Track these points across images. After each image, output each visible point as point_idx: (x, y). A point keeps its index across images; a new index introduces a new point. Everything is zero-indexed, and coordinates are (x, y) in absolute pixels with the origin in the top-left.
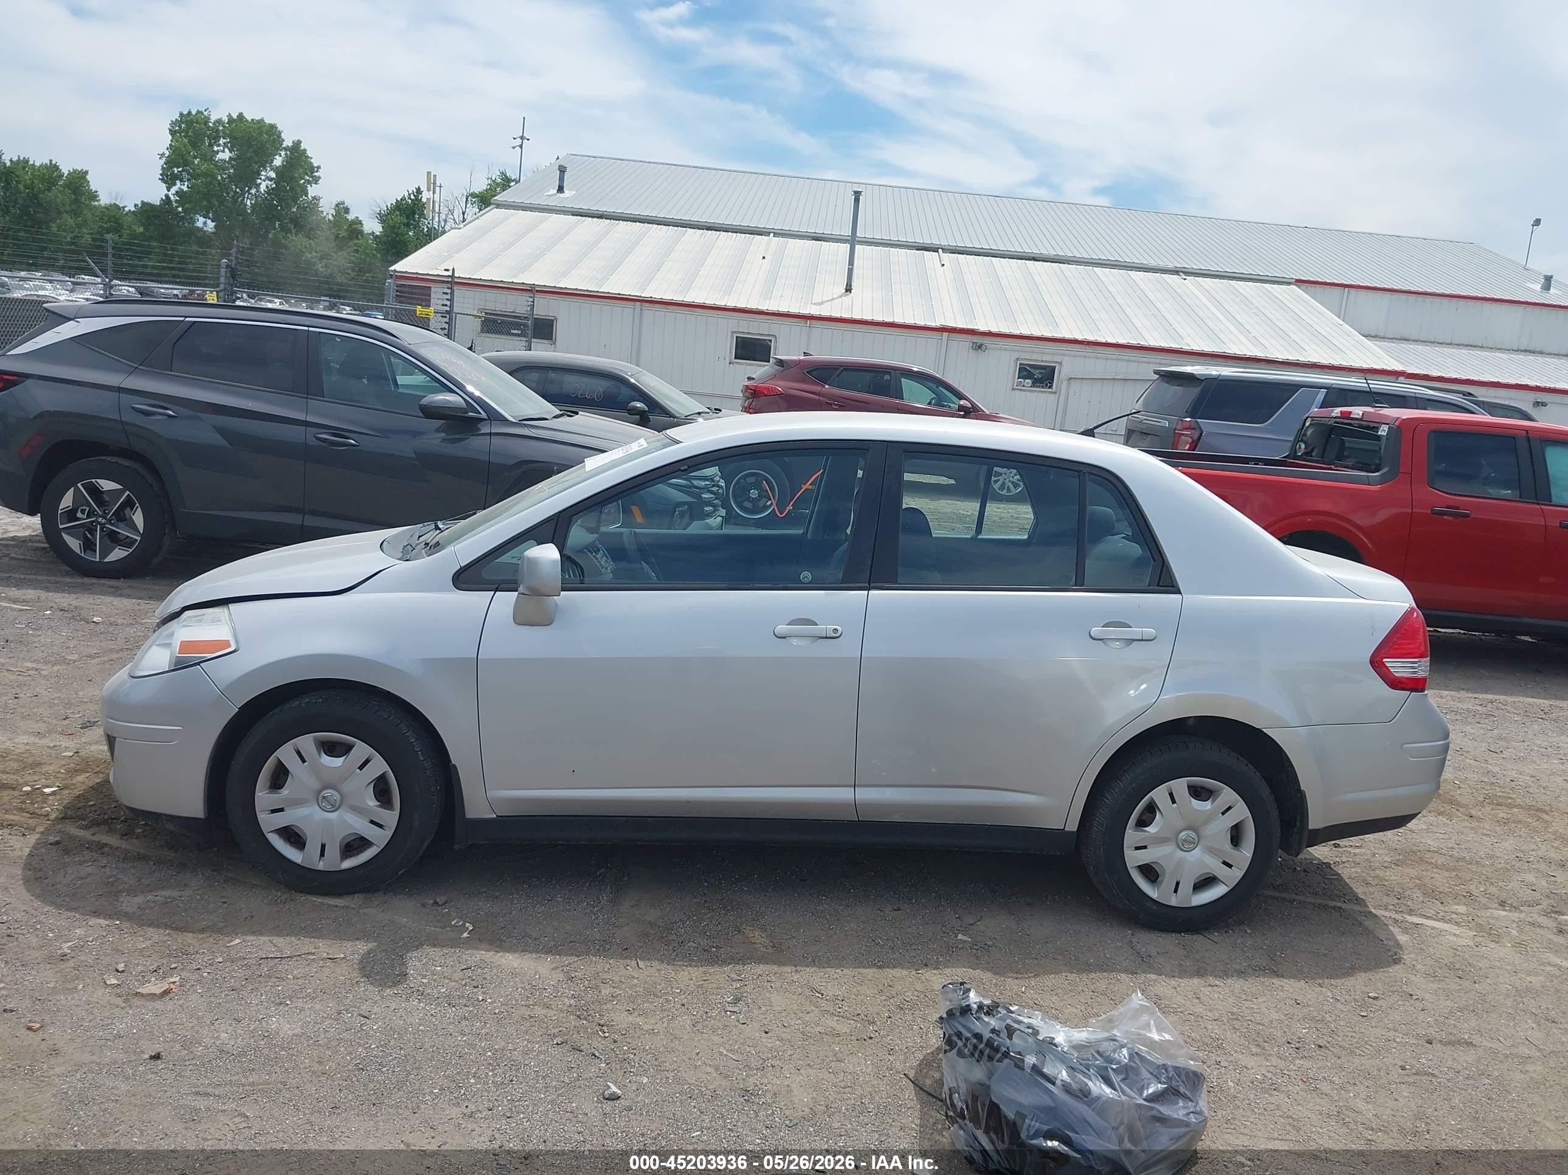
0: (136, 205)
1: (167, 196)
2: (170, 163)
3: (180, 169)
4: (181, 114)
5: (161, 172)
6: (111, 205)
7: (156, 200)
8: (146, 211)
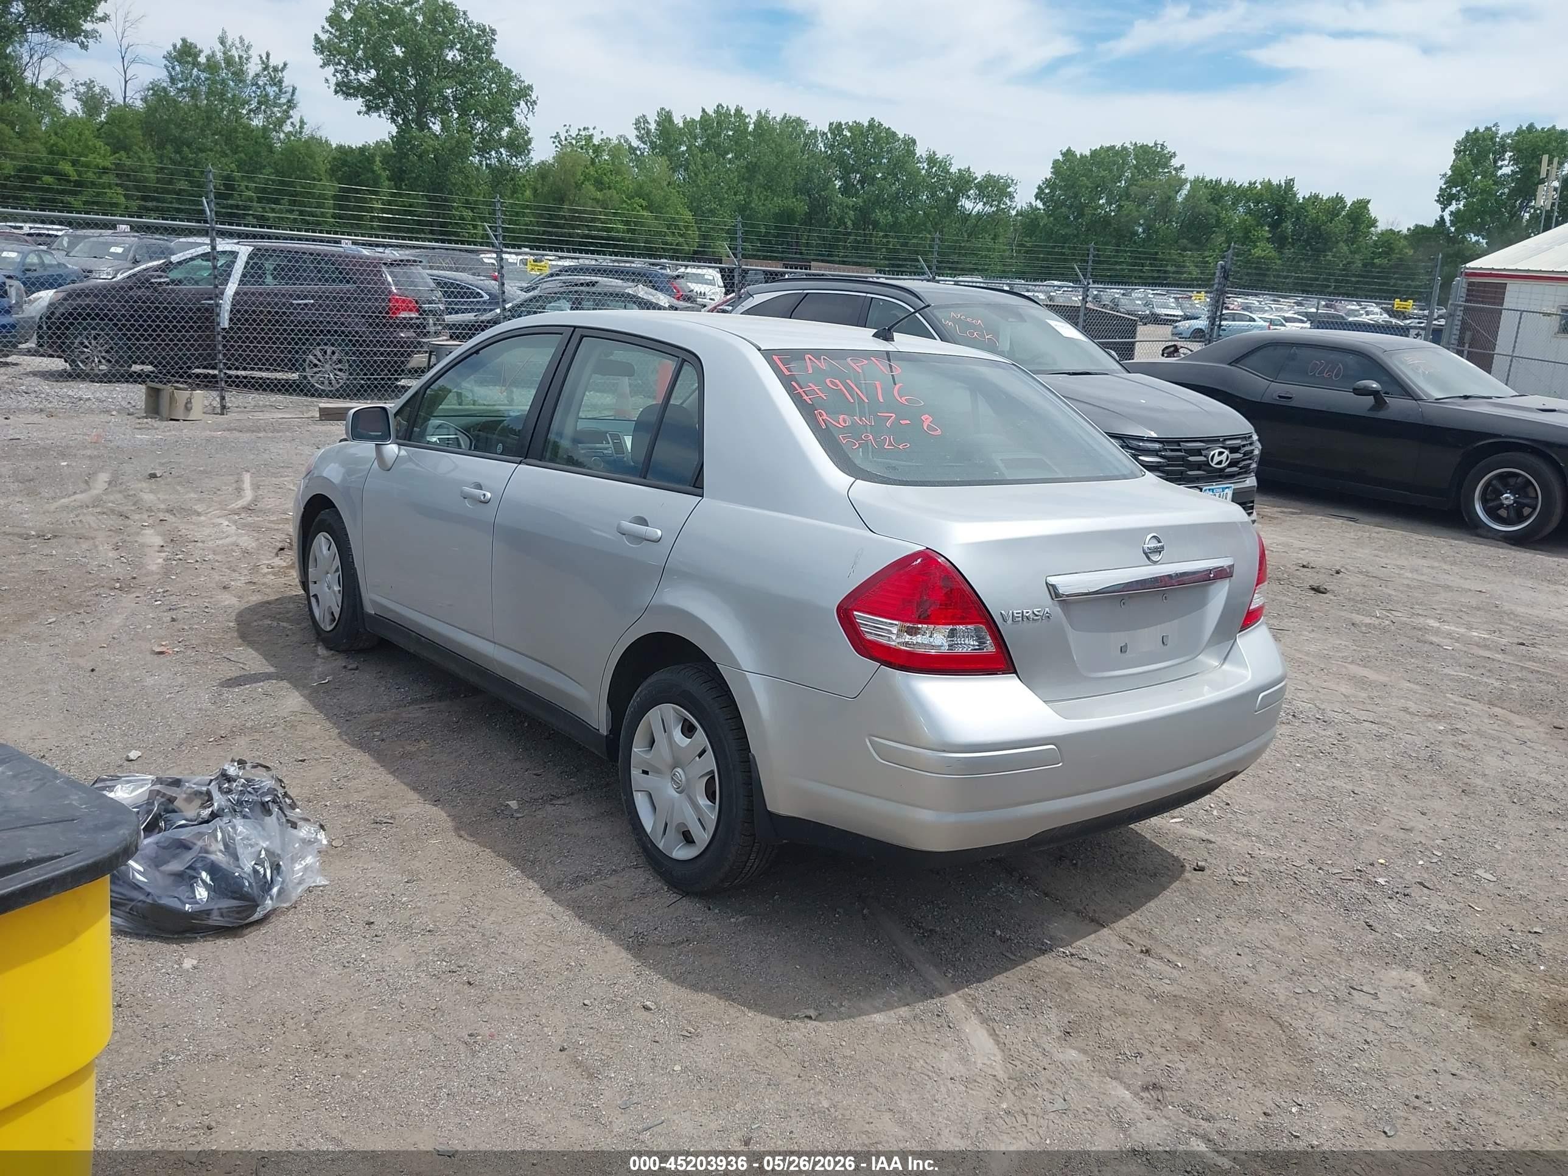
0: (1409, 229)
1: (1442, 218)
2: (1451, 182)
3: (1458, 189)
4: (1468, 133)
5: (1438, 193)
6: (1387, 231)
7: (1430, 223)
8: (1420, 234)
